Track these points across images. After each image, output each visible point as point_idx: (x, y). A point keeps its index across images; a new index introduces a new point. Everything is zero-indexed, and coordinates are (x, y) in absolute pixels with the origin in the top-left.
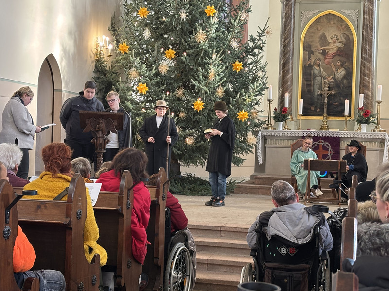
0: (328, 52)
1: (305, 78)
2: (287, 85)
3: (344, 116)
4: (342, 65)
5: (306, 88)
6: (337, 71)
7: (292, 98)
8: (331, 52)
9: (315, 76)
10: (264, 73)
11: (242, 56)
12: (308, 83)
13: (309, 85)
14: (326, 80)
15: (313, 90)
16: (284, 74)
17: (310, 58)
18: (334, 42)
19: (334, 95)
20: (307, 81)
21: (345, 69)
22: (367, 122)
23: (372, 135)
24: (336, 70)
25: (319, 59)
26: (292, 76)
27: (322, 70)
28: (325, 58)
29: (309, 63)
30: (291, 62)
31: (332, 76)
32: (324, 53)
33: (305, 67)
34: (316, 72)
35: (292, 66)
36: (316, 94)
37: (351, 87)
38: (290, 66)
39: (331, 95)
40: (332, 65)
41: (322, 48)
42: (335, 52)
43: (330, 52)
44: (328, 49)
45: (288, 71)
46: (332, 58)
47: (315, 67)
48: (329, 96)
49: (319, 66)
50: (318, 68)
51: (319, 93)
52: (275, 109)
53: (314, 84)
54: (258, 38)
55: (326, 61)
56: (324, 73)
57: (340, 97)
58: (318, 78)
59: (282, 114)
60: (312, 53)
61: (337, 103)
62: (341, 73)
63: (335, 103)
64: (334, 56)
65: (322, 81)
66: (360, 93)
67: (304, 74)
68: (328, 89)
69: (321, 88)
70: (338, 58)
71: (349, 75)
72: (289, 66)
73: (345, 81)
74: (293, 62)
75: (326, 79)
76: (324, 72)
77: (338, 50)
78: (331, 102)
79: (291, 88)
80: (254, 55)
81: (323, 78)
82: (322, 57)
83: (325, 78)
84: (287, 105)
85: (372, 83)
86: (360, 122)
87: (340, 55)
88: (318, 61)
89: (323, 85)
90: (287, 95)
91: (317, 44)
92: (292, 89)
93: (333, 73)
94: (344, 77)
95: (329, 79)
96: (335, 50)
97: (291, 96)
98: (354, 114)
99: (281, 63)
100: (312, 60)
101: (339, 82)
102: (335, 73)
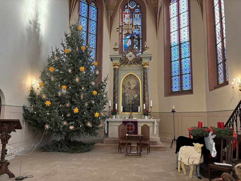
2: (116, 101)
5: (123, 102)
8: (132, 88)
9: (126, 97)
10: (106, 96)
11: (97, 89)
13: (124, 100)
17: (124, 90)
18: (133, 84)
20: (124, 99)
22: (147, 115)
23: (149, 120)
25: (128, 91)
26: (118, 97)
28: (130, 90)
30: (117, 91)
32: (130, 88)
33: (123, 94)
34: (127, 95)
35: (118, 93)
36: (127, 103)
37: (140, 101)
39: (133, 104)
44: (131, 87)
45: (116, 95)
50: (127, 94)
52: (112, 110)
53: (126, 100)
54: (104, 82)
56: (130, 96)
57: (136, 105)
58: (128, 98)
59: (115, 112)
60: (125, 88)
62: (136, 96)
63: (134, 107)
66: (144, 104)
67: (123, 96)
68: (131, 102)
69: (129, 101)
70: (134, 90)
71: (139, 96)
73: (138, 99)
77: (134, 87)
80: (102, 89)
82: (129, 90)
83: (130, 98)
84: (116, 108)
85: (148, 100)
86: (145, 115)
89: (130, 100)
90: (116, 105)
91: (127, 85)
92: (118, 102)
94: (137, 97)
95: (132, 98)
96: (133, 87)
97: (118, 105)
98: (141, 111)
99: (114, 92)
100: (125, 91)
101: (135, 99)
102: (134, 96)
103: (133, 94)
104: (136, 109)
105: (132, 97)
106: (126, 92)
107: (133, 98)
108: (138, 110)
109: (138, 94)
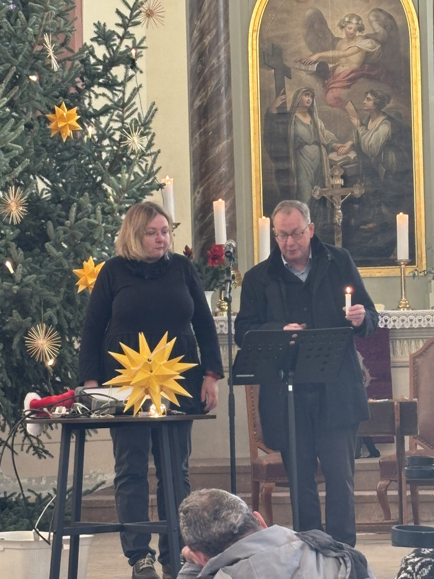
0: (334, 69)
1: (269, 152)
2: (216, 176)
3: (395, 263)
4: (379, 108)
5: (275, 183)
6: (364, 125)
7: (234, 215)
8: (343, 69)
9: (300, 144)
10: (146, 140)
11: (73, 90)
12: (281, 165)
13: (284, 173)
14: (333, 156)
15: (298, 187)
16: (207, 141)
17: (280, 90)
18: (351, 37)
19: (360, 200)
20: (276, 159)
21: (389, 118)
24: (362, 124)
25: (309, 92)
26: (231, 147)
27: (320, 124)
28: (327, 88)
29: (279, 103)
30: (225, 102)
31: (349, 144)
32: (323, 72)
33: (268, 117)
34: (302, 130)
35: (230, 117)
38: (224, 116)
39: (352, 200)
40: (350, 107)
41: (315, 58)
42: (354, 66)
43: (340, 69)
44: (335, 60)
45: (217, 131)
46: (348, 87)
47: (300, 116)
48: (348, 204)
49: (311, 113)
50: (307, 120)
51: (317, 195)
52: (187, 252)
53: (298, 169)
54: (120, 31)
55: (330, 95)
56: (327, 135)
57: (379, 205)
58: (311, 150)
59: (209, 265)
60: (287, 72)
61: (371, 225)
62: (377, 132)
63: (365, 223)
64: (352, 79)
65: (321, 160)
68: (340, 182)
69: (319, 179)
70: (363, 85)
71: (401, 136)
72: (219, 115)
73: (392, 157)
74: (230, 104)
75: (334, 150)
76: (326, 132)
77: (363, 63)
78: (353, 221)
79: (230, 183)
80: (111, 85)
81: (324, 151)
82: (317, 86)
83: (330, 150)
84: (222, 238)
87: (369, 77)
88: (306, 98)
89: (327, 171)
90: (220, 206)
91: (298, 45)
92: (233, 188)
93: (354, 135)
94: (389, 144)
95: (344, 153)
96: (355, 60)
97: (231, 211)
98: (424, 255)
99: (195, 107)
100: (290, 96)
101: (373, 158)
102: (361, 133)
103: (356, 121)
105: (343, 140)
106: (297, 105)
107: (353, 155)
109: (392, 115)
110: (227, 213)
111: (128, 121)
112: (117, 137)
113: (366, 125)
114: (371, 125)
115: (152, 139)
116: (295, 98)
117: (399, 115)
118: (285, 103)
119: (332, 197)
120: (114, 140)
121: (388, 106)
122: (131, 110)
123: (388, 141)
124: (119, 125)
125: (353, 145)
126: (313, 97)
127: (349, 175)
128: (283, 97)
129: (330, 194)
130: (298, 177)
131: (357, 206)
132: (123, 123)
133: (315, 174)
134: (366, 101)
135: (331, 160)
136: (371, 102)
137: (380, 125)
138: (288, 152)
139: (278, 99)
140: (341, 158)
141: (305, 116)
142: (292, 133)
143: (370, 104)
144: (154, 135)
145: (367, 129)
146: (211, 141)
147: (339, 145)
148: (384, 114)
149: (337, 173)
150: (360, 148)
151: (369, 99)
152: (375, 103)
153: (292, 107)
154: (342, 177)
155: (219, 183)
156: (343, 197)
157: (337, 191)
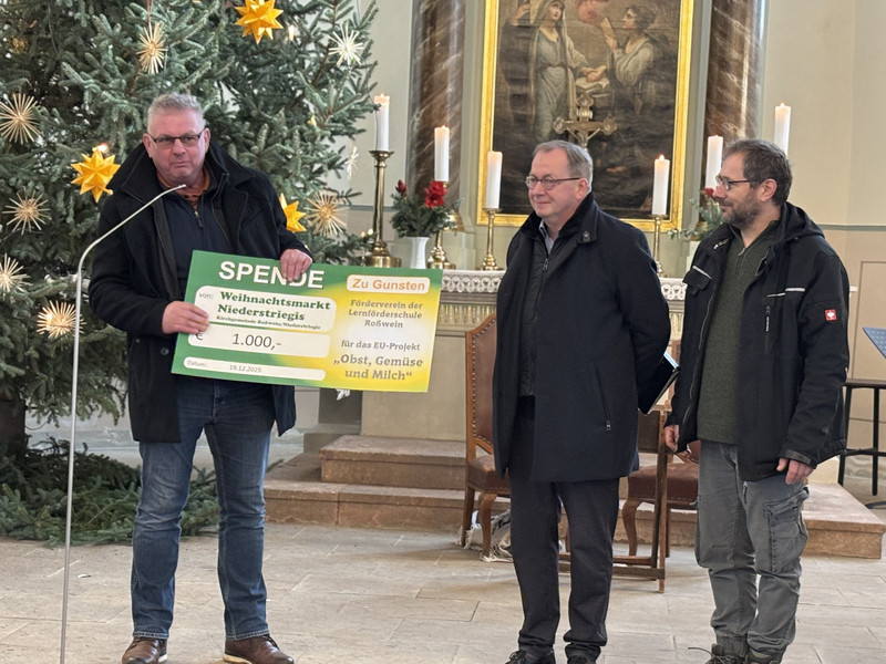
1: (505, 72)
2: (440, 97)
4: (640, 29)
5: (509, 109)
6: (622, 47)
7: (459, 146)
9: (543, 67)
10: (361, 48)
12: (518, 89)
13: (520, 99)
14: (581, 82)
15: (537, 117)
16: (432, 54)
20: (513, 81)
21: (653, 41)
24: (619, 46)
25: (558, 3)
26: (460, 63)
27: (569, 42)
29: (521, 13)
30: (457, 7)
31: (603, 68)
33: (506, 30)
34: (546, 48)
35: (462, 26)
38: (455, 25)
39: (601, 137)
40: (606, 24)
45: (446, 42)
47: (544, 31)
48: (596, 142)
49: (559, 28)
50: (554, 37)
51: (559, 129)
52: (401, 188)
53: (537, 95)
56: (576, 56)
58: (555, 73)
59: (426, 206)
62: (638, 55)
65: (567, 86)
66: (707, 135)
67: (504, 55)
68: (589, 114)
71: (665, 63)
72: (449, 23)
73: (652, 87)
74: (463, 11)
75: (582, 75)
78: (599, 163)
79: (457, 107)
81: (571, 75)
83: (579, 74)
84: (442, 173)
85: (752, 97)
88: (554, 10)
89: (573, 100)
90: (442, 136)
92: (459, 113)
93: (608, 57)
95: (594, 81)
97: (456, 140)
98: (680, 209)
99: (422, 11)
100: (535, 5)
101: (629, 89)
102: (616, 56)
103: (611, 42)
104: (631, 189)
105: (595, 65)
106: (543, 17)
107: (605, 83)
108: (647, 192)
109: (656, 37)
110: (451, 142)
111: (340, 22)
112: (325, 42)
113: (624, 48)
114: (629, 48)
115: (368, 48)
116: (541, 9)
117: (665, 39)
118: (528, 14)
119: (576, 132)
120: (321, 46)
121: (652, 26)
122: (344, 9)
123: (648, 69)
124: (329, 26)
125: (606, 71)
126: (562, 9)
127: (598, 106)
128: (526, 7)
129: (575, 128)
130: (537, 103)
131: (605, 145)
132: (334, 24)
133: (559, 103)
134: (625, 19)
135: (578, 87)
136: (632, 20)
137: (640, 48)
138: (527, 74)
139: (520, 9)
140: (591, 85)
141: (551, 31)
142: (534, 51)
143: (630, 23)
144: (371, 42)
145: (624, 53)
146: (437, 54)
147: (590, 69)
148: (646, 35)
149: (585, 103)
150: (615, 76)
151: (629, 16)
152: (636, 22)
153: (537, 19)
154: (591, 108)
155: (443, 106)
156: (590, 133)
157: (584, 126)
